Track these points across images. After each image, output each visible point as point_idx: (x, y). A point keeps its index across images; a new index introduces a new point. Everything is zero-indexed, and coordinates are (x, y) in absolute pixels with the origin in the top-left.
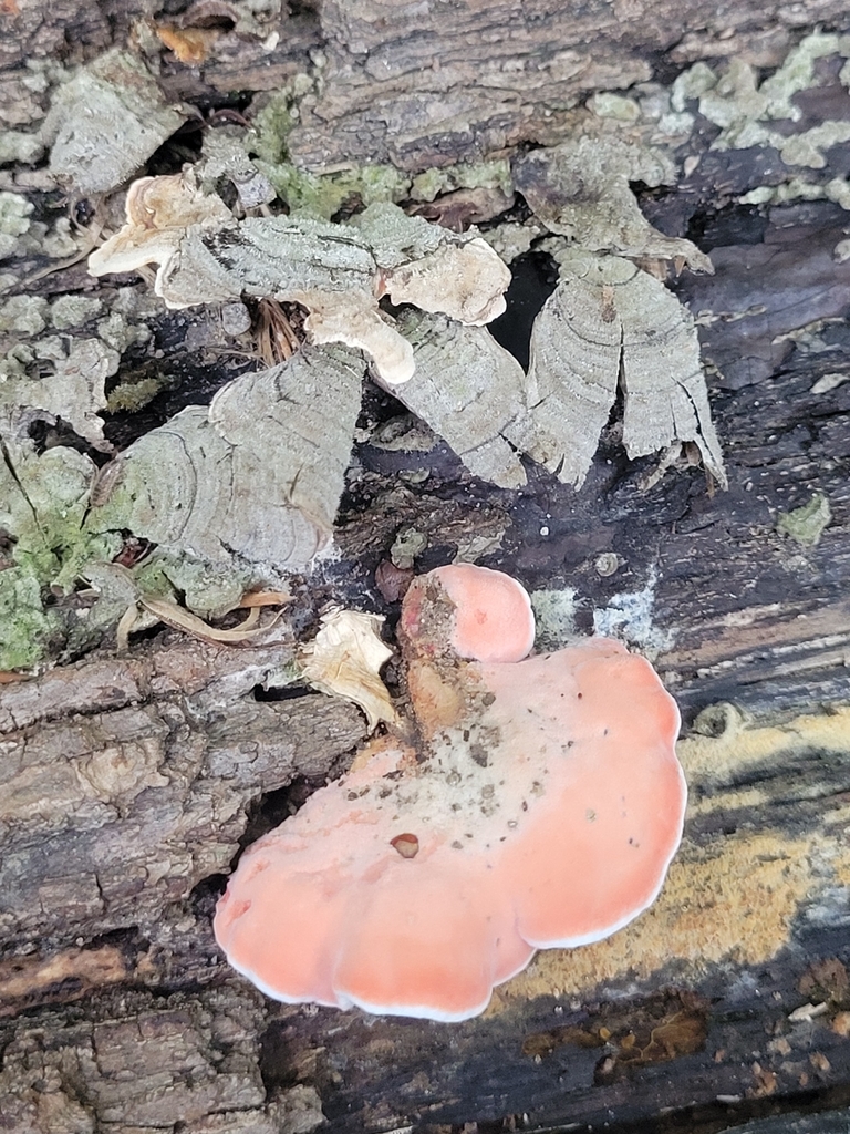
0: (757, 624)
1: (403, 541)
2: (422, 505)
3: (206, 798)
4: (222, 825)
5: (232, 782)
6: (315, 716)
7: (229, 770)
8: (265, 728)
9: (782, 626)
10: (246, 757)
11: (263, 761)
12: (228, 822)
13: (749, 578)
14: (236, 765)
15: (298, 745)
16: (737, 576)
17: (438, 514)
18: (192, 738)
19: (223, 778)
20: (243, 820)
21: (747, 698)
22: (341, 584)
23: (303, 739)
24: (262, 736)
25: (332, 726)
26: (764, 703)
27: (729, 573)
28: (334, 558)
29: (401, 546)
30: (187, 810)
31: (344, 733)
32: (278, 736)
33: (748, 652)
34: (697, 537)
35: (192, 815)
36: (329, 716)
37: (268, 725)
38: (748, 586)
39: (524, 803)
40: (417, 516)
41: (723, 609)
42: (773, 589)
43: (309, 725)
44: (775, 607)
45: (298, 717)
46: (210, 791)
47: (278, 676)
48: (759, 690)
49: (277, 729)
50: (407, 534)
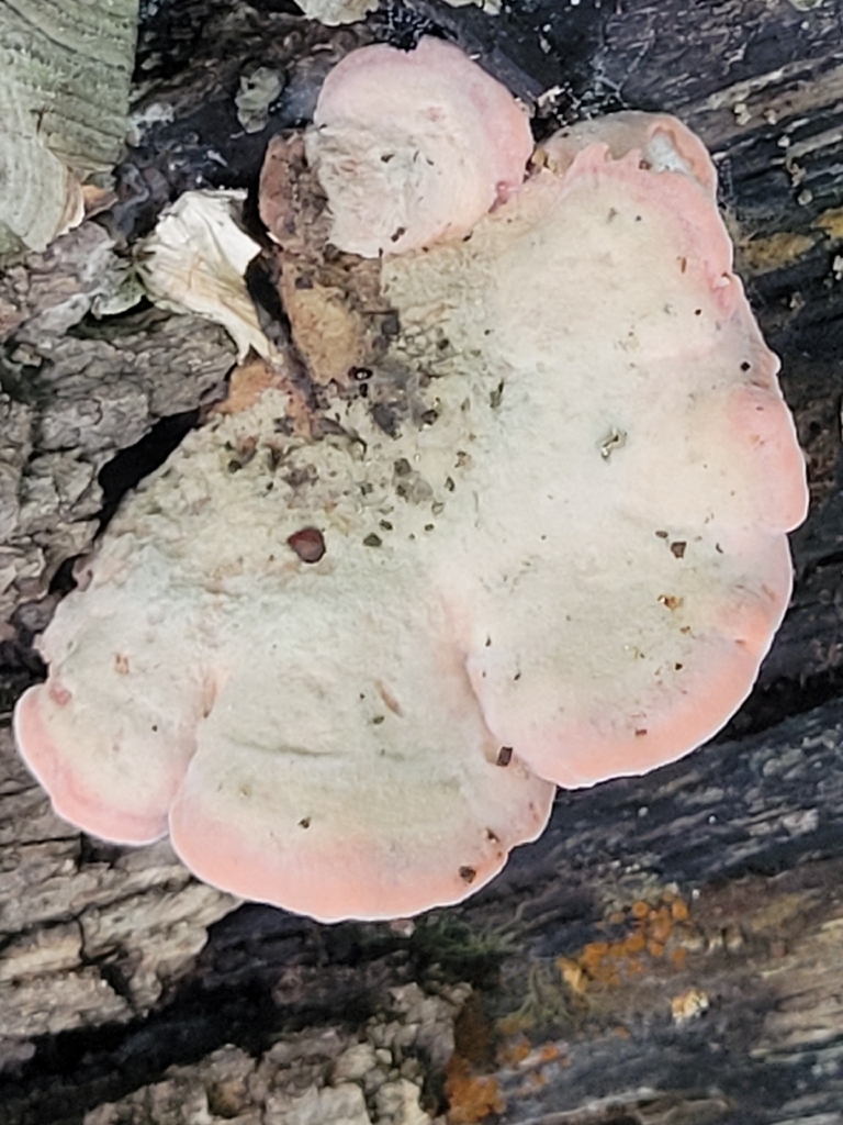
0: (755, 98)
1: (251, 86)
2: (272, 25)
3: (47, 482)
4: (73, 506)
5: (76, 452)
6: (167, 350)
7: (68, 439)
8: (106, 374)
9: (789, 96)
10: (87, 420)
11: (109, 419)
12: (80, 499)
13: (732, 48)
14: (77, 431)
15: (151, 392)
16: (717, 49)
17: (294, 38)
18: (13, 412)
19: (63, 450)
20: (98, 494)
21: (750, 196)
22: (179, 149)
23: (157, 383)
24: (104, 390)
25: (191, 358)
26: (775, 200)
27: (705, 47)
28: (164, 119)
29: (249, 94)
30: (23, 500)
31: (208, 363)
32: (123, 387)
33: (746, 138)
34: (653, 13)
35: (33, 505)
36: (186, 346)
37: (109, 369)
38: (733, 59)
39: (449, 480)
40: (266, 45)
41: (704, 92)
42: (769, 52)
43: (162, 363)
44: (776, 76)
45: (146, 355)
46: (49, 471)
47: (114, 301)
48: (766, 184)
49: (122, 375)
50: (255, 79)
